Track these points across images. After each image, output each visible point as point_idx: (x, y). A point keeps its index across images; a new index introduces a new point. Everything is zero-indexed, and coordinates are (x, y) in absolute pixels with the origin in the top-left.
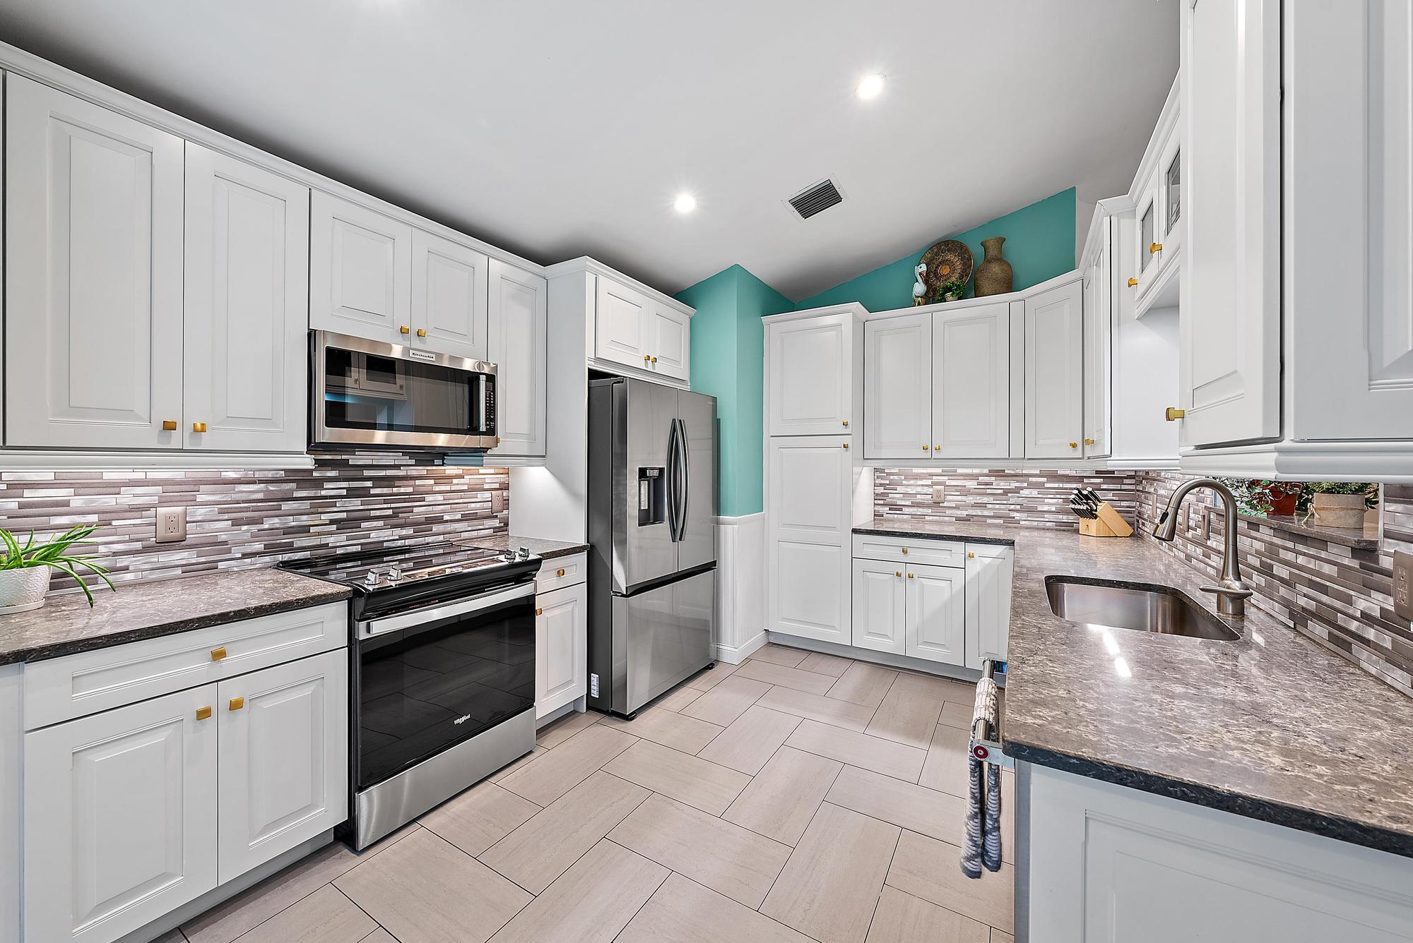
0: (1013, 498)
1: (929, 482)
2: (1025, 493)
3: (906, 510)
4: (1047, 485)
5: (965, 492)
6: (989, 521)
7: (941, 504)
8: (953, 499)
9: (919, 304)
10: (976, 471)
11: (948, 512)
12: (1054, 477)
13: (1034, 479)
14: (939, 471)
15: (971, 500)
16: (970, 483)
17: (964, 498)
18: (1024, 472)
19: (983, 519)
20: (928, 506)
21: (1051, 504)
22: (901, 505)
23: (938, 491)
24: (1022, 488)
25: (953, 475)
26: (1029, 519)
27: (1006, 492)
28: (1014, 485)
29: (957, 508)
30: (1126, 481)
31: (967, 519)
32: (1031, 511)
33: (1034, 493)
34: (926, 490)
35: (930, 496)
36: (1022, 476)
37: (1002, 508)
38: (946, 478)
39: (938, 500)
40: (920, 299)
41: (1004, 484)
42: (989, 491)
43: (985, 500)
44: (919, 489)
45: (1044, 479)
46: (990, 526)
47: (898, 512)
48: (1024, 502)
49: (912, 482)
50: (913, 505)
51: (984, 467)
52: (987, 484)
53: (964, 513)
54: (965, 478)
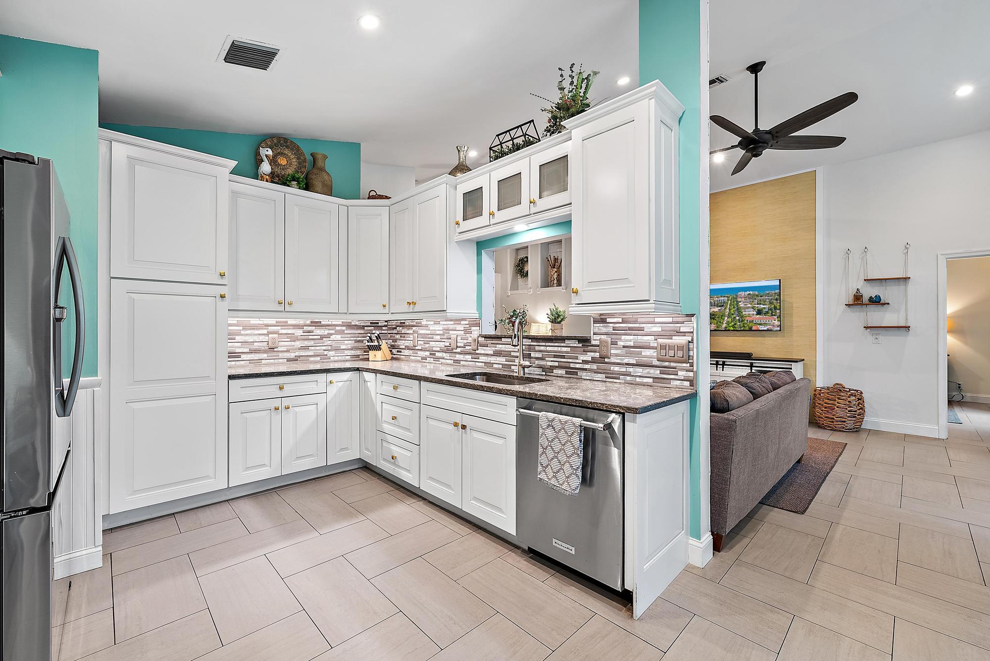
0: (327, 342)
1: (265, 332)
2: (333, 337)
3: (244, 357)
4: (346, 332)
5: (294, 339)
6: (312, 359)
7: (275, 349)
8: (284, 345)
9: (267, 181)
10: (302, 322)
11: (281, 355)
12: (349, 326)
13: (338, 328)
14: (273, 321)
15: (298, 344)
16: (298, 332)
17: (293, 343)
18: (333, 323)
19: (307, 358)
20: (265, 352)
21: (349, 343)
22: (239, 353)
23: (274, 339)
24: (332, 334)
25: (285, 325)
26: (336, 355)
27: (322, 337)
28: (326, 332)
29: (288, 351)
30: (384, 328)
31: (295, 360)
32: (337, 349)
33: (338, 337)
34: (262, 338)
35: (266, 343)
36: (332, 326)
37: (320, 349)
38: (279, 328)
39: (273, 346)
40: (267, 177)
41: (319, 332)
42: (310, 337)
43: (306, 343)
44: (256, 338)
45: (344, 328)
46: (311, 362)
47: (236, 359)
48: (333, 343)
49: (248, 332)
50: (252, 352)
51: (307, 319)
52: (309, 332)
53: (292, 355)
54: (294, 327)
